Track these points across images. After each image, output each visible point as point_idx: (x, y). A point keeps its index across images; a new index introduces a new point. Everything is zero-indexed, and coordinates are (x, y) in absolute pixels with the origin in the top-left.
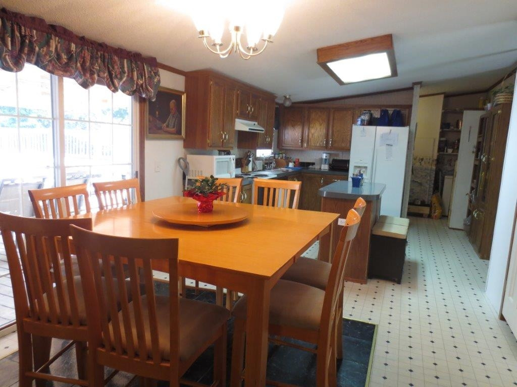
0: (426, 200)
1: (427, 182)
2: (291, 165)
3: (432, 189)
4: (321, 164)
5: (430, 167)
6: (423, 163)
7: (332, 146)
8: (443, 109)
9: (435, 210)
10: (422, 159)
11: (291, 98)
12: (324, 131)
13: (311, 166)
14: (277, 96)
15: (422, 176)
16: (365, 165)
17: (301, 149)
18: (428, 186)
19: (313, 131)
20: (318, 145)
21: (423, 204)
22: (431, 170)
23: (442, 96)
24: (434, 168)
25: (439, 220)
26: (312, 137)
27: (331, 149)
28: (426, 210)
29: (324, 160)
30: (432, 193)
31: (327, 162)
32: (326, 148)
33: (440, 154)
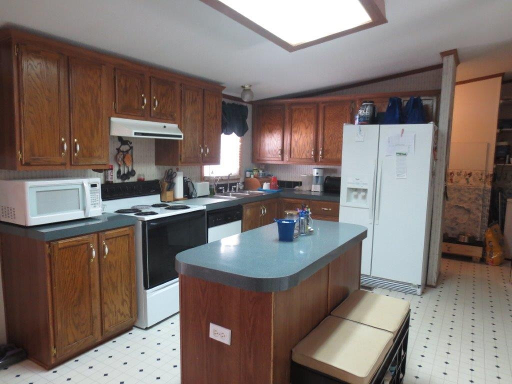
0: (478, 235)
1: (478, 209)
2: (266, 186)
3: (486, 219)
4: (311, 184)
5: (482, 186)
6: (471, 179)
7: (323, 158)
8: (501, 98)
9: (491, 252)
10: (470, 174)
11: (253, 89)
12: (311, 136)
13: (297, 187)
14: (223, 85)
15: (470, 199)
16: (364, 187)
17: (281, 163)
18: (480, 215)
19: (296, 137)
20: (304, 156)
21: (473, 242)
22: (484, 190)
23: (499, 79)
24: (489, 187)
25: (498, 268)
26: (296, 145)
27: (322, 163)
28: (477, 252)
29: (314, 179)
30: (486, 225)
31: (319, 182)
32: (315, 160)
33: (497, 166)
